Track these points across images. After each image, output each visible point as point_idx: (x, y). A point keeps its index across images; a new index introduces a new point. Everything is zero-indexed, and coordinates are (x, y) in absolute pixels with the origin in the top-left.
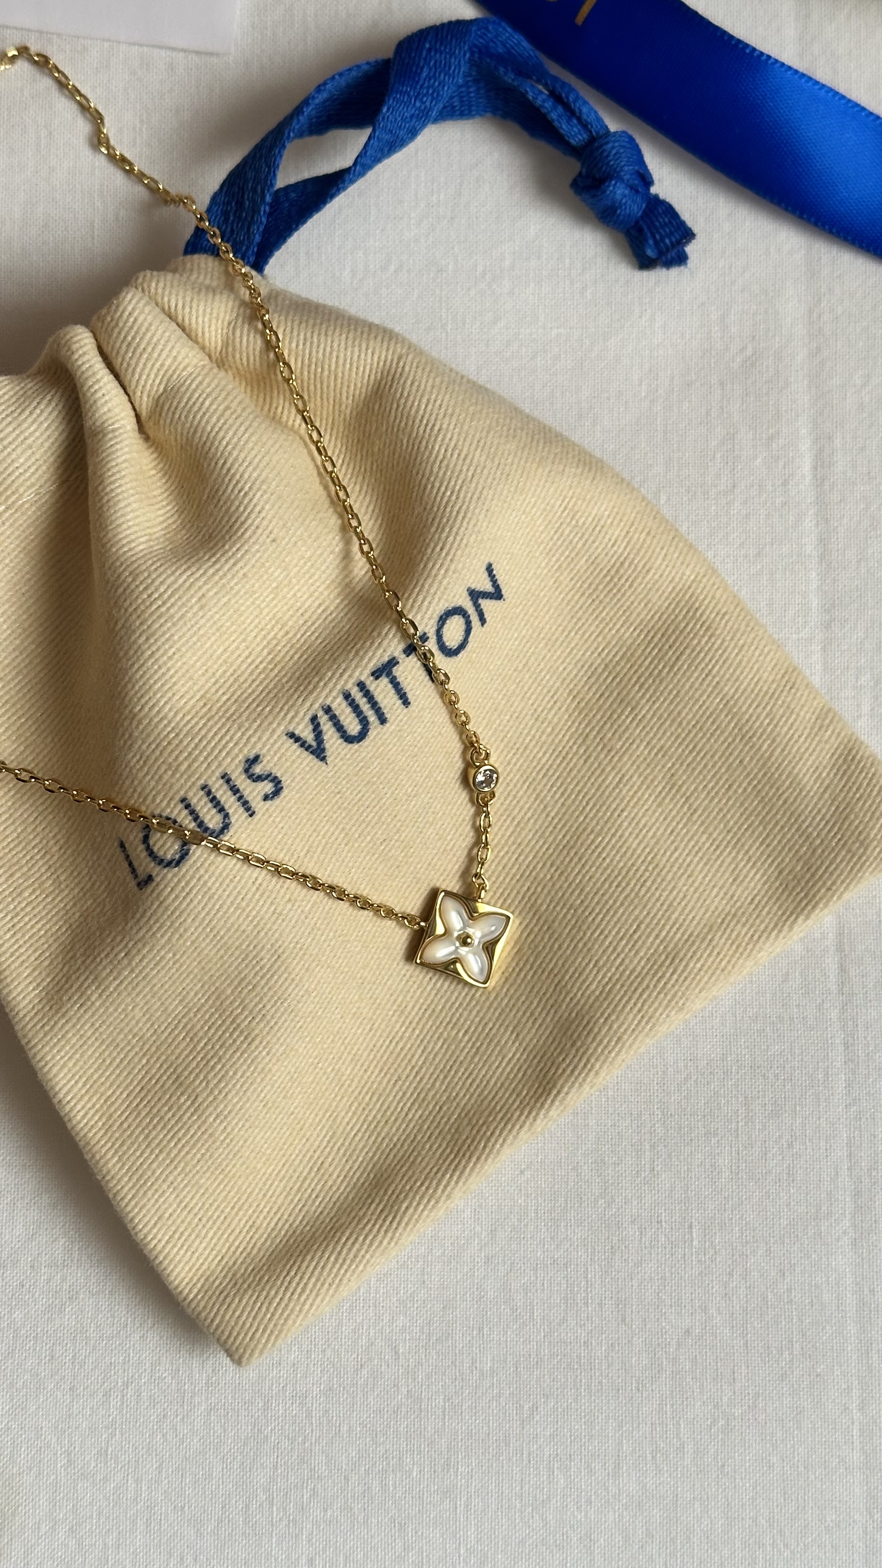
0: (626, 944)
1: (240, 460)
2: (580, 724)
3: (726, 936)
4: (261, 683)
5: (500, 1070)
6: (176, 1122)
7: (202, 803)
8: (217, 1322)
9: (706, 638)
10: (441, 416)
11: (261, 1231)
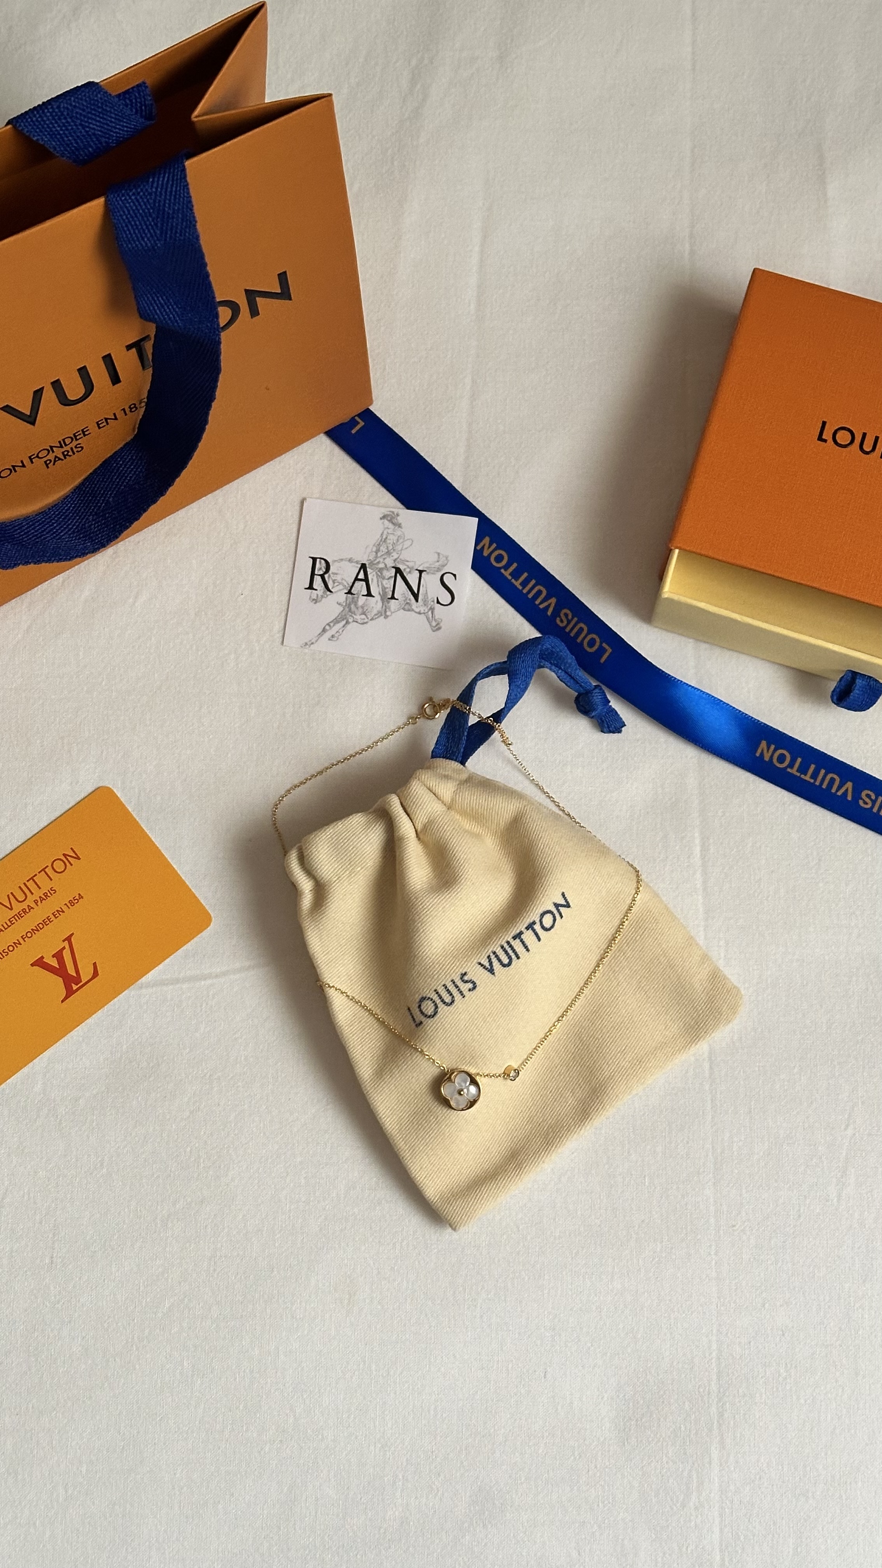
0: (620, 1055)
1: (459, 851)
3: (662, 1052)
4: (467, 942)
5: (566, 1108)
8: (445, 1212)
11: (463, 1175)
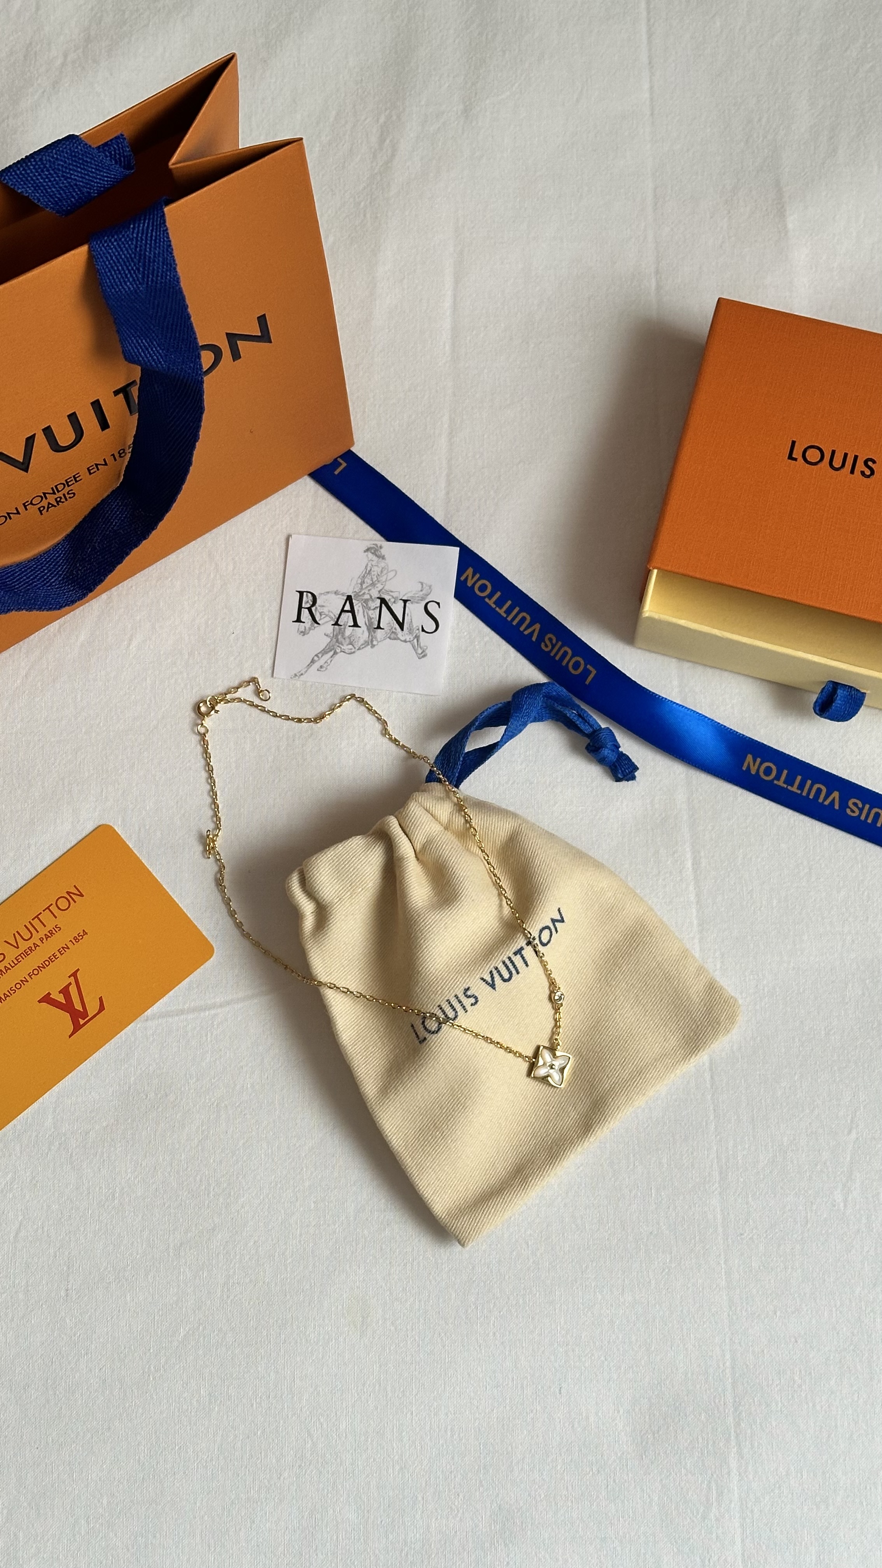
0: (620, 1067)
1: (458, 869)
2: (597, 974)
3: (662, 1064)
4: (469, 958)
5: (568, 1123)
7: (447, 1007)
8: (453, 1229)
9: (649, 937)
10: (538, 848)
11: (470, 1191)
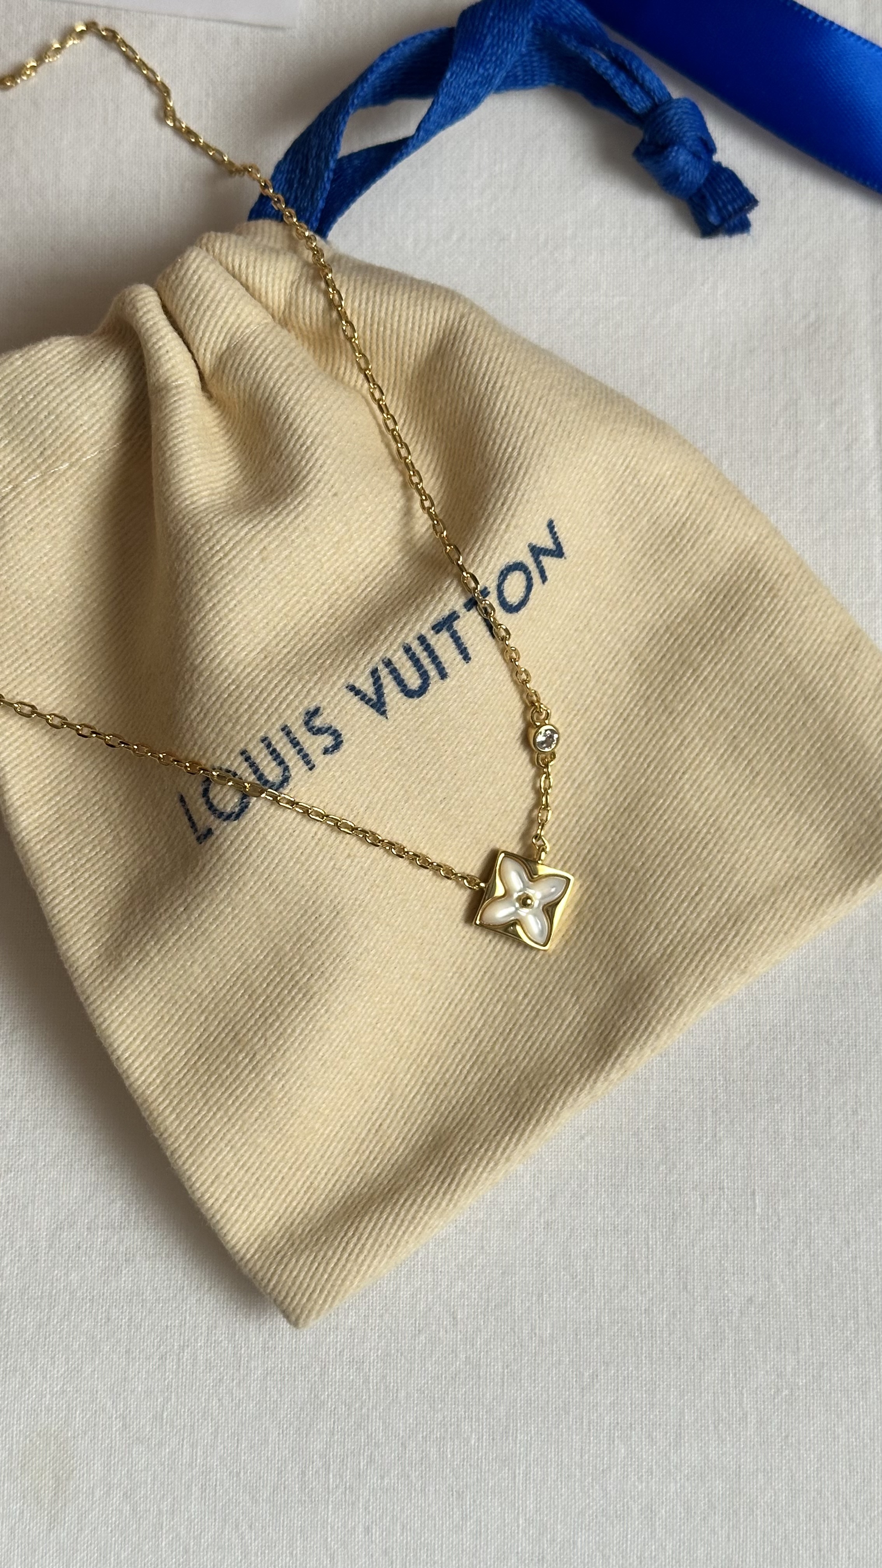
0: (688, 907)
1: (302, 415)
2: (641, 686)
3: (789, 899)
4: (322, 636)
5: (560, 1033)
6: (234, 1080)
7: (262, 756)
8: (274, 1282)
9: (769, 599)
10: (503, 374)
11: (318, 1191)
